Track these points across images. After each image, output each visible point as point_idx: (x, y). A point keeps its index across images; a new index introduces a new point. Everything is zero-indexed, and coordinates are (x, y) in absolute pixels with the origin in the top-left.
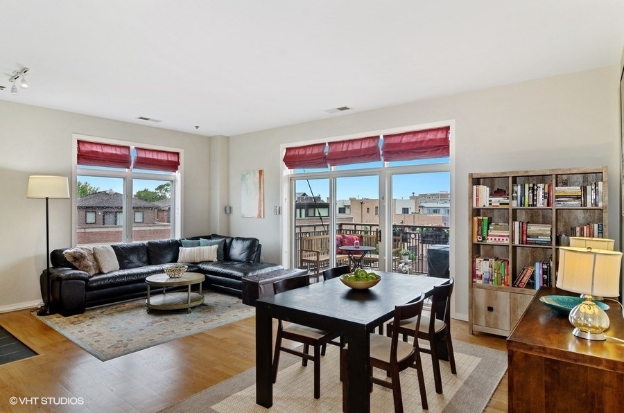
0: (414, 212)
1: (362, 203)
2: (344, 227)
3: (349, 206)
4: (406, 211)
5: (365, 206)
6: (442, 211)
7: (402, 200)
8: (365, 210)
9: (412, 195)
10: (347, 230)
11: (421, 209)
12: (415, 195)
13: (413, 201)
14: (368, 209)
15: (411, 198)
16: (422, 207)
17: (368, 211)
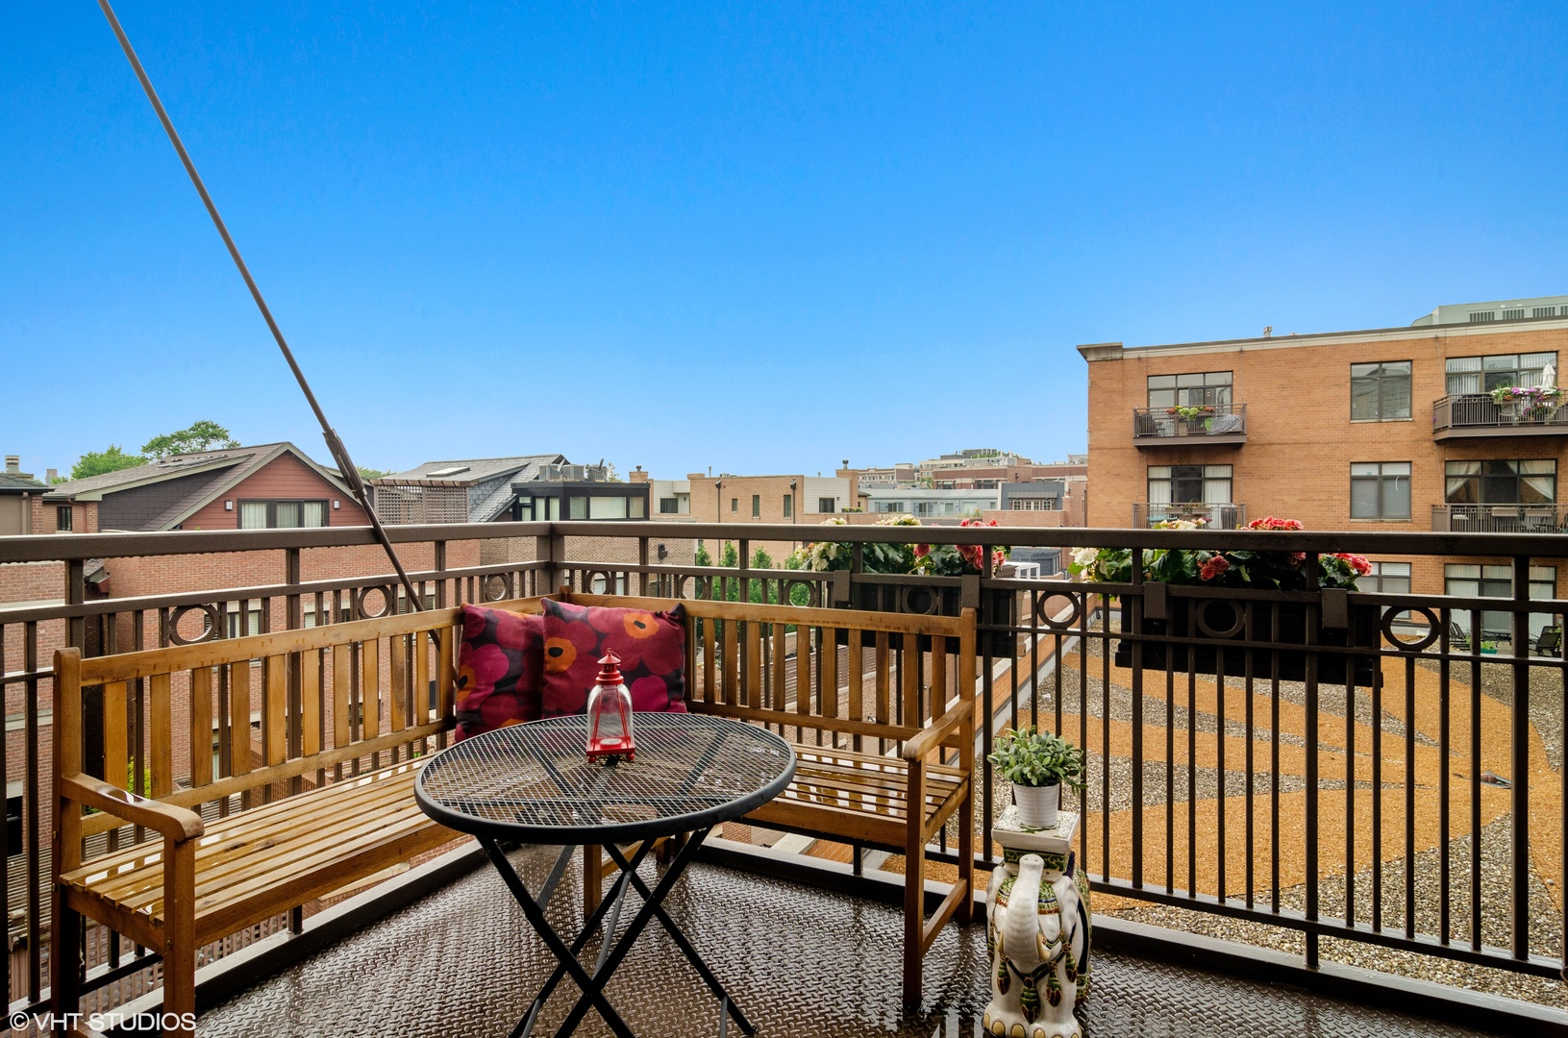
0: (847, 507)
1: (719, 486)
2: (575, 550)
3: (686, 496)
4: (827, 505)
5: (728, 494)
6: (908, 506)
7: (819, 479)
8: (727, 505)
9: (842, 466)
10: (588, 572)
11: (862, 501)
12: (850, 466)
13: (845, 482)
14: (734, 500)
15: (839, 473)
16: (865, 496)
17: (734, 507)
